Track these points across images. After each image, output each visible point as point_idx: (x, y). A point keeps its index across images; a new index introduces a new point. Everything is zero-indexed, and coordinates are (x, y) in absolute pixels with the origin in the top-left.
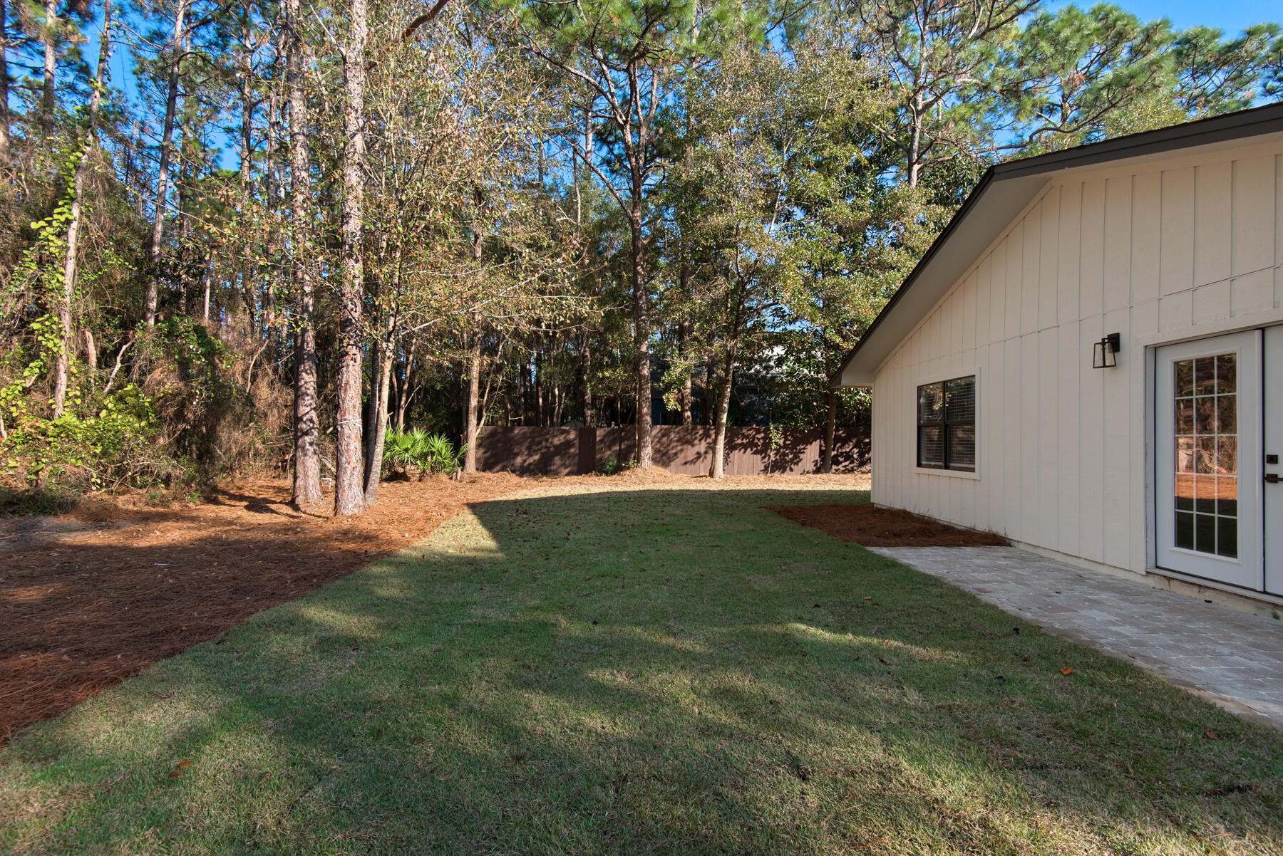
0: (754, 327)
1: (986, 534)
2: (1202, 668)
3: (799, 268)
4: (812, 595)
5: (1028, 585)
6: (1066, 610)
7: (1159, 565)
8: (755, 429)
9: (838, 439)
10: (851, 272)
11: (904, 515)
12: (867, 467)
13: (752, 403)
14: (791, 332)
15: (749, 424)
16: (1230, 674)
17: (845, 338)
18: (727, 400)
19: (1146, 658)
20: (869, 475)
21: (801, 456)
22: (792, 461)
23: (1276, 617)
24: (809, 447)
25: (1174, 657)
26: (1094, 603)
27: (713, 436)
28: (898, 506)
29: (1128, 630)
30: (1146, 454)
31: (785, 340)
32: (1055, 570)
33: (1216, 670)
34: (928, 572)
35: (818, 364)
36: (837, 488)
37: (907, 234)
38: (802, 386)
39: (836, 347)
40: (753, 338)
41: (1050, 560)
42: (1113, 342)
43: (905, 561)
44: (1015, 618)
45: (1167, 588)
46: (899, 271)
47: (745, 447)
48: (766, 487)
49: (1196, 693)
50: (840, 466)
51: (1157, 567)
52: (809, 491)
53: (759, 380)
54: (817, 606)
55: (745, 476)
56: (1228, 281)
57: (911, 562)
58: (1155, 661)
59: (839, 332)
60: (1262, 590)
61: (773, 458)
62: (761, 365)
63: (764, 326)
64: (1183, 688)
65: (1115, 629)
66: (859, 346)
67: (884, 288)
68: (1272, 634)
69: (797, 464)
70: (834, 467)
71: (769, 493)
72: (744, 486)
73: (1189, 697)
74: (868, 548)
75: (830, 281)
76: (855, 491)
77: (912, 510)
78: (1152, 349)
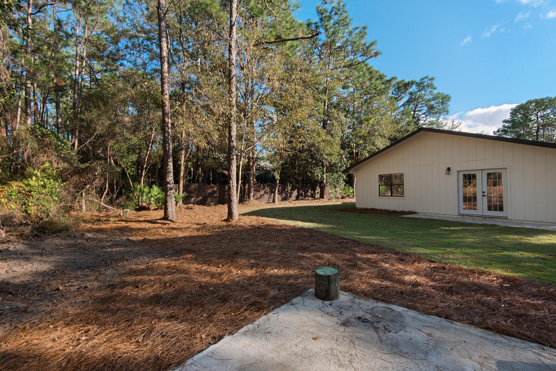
1: (409, 212)
7: (460, 213)
42: (449, 169)
56: (476, 161)
60: (482, 215)
70: (300, 198)
77: (376, 208)
78: (458, 171)
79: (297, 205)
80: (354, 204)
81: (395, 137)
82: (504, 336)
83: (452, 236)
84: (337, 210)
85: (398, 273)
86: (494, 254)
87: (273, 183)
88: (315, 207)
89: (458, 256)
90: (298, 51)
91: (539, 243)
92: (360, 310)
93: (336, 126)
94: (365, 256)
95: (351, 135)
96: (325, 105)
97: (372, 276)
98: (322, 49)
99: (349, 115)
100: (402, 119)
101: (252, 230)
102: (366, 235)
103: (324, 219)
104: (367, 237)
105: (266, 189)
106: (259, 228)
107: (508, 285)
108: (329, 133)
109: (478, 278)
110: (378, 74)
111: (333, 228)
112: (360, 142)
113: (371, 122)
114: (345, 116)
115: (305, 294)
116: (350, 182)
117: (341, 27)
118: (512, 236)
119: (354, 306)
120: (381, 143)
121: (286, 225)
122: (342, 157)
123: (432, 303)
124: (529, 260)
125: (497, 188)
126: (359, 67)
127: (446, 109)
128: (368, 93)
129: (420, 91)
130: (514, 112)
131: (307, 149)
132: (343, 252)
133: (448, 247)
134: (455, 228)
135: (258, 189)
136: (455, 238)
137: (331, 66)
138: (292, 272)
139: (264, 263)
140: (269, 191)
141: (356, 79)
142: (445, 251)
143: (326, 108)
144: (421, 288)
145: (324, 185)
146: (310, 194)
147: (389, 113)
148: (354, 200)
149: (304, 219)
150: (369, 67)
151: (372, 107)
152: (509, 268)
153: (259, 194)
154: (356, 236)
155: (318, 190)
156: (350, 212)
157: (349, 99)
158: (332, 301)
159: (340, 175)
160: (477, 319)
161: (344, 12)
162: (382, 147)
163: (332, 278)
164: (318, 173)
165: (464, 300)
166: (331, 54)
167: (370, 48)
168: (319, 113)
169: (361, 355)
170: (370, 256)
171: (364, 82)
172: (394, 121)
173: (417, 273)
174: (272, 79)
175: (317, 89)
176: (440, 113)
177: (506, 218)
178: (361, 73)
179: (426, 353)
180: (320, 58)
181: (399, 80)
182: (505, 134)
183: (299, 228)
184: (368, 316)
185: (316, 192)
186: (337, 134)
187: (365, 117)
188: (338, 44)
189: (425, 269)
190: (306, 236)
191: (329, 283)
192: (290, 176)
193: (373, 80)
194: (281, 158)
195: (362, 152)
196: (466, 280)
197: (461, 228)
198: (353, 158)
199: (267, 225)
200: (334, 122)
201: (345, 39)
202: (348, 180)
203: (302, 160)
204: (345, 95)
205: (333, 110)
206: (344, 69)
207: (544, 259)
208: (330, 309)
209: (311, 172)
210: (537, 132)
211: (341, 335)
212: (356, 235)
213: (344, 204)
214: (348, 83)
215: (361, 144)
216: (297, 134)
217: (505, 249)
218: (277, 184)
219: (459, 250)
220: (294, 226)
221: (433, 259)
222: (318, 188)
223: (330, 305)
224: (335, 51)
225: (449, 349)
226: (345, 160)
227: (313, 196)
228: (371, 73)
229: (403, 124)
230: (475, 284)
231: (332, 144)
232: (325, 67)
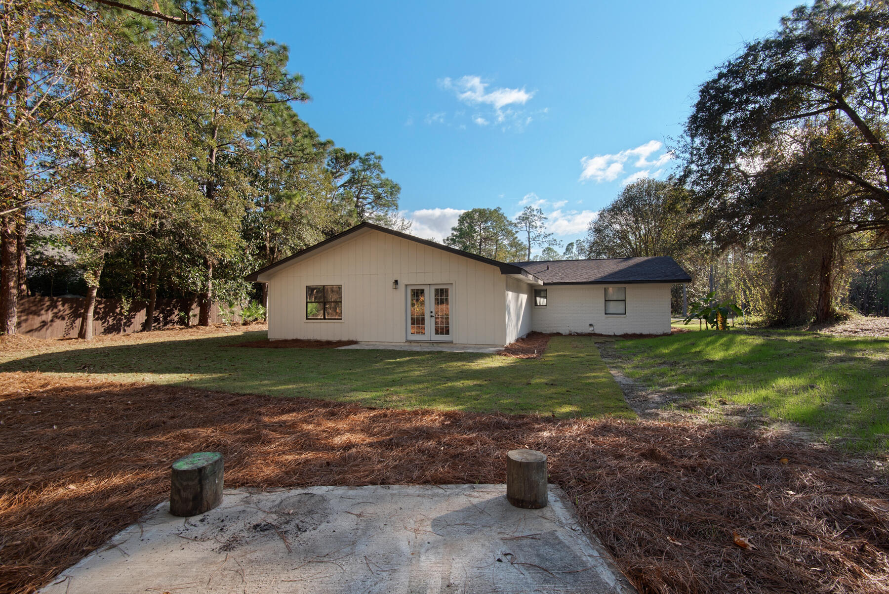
21: (133, 320)
22: (125, 324)
24: (138, 314)
28: (291, 337)
30: (405, 312)
51: (407, 340)
56: (424, 273)
60: (430, 340)
61: (111, 323)
69: (129, 326)
70: (152, 326)
77: (302, 338)
78: (406, 285)
79: (145, 341)
80: (265, 334)
81: (331, 231)
82: (441, 486)
83: (398, 370)
84: (233, 346)
85: (325, 435)
86: (439, 387)
87: (81, 295)
88: (188, 343)
89: (403, 396)
90: (154, 38)
91: (477, 368)
92: (260, 513)
93: (233, 198)
94: (276, 419)
95: (262, 217)
96: (211, 156)
97: (286, 448)
98: (206, 54)
99: (257, 183)
100: (342, 206)
101: (9, 405)
102: (281, 384)
103: (205, 365)
104: (283, 387)
105: (60, 307)
106: (29, 398)
107: (449, 422)
108: (219, 206)
109: (421, 420)
110: (306, 129)
111: (222, 379)
112: (278, 232)
113: (295, 201)
114: (252, 183)
115: (146, 517)
116: (259, 295)
117: (245, 31)
118: (455, 364)
119: (249, 509)
120: (311, 238)
121: (111, 385)
122: (245, 253)
123: (367, 468)
124: (469, 389)
125: (444, 306)
126: (277, 108)
127: (395, 202)
128: (291, 153)
129: (364, 170)
130: (462, 219)
131: (171, 232)
132: (237, 419)
133: (392, 386)
134: (401, 360)
135: (33, 308)
136: (401, 372)
137: (225, 91)
138: (118, 480)
139: (38, 478)
140: (67, 312)
141: (270, 125)
142: (389, 392)
143: (214, 161)
144: (354, 450)
145: (209, 301)
146: (176, 319)
147: (324, 193)
148: (265, 327)
149: (160, 367)
150: (292, 113)
151: (297, 178)
152: (451, 402)
153: (36, 321)
154: (265, 388)
155: (195, 310)
156: (257, 347)
157: (258, 155)
158: (206, 514)
159: (241, 285)
160: (416, 474)
161: (249, 8)
162: (312, 242)
163: (208, 471)
164: (195, 278)
165: (405, 453)
166: (224, 68)
167: (294, 84)
168: (199, 168)
169: (254, 589)
170: (284, 417)
171: (284, 135)
172: (330, 206)
173: (351, 430)
174: (80, 73)
175: (193, 121)
176: (389, 207)
177: (451, 342)
178: (279, 118)
179: (354, 543)
180: (202, 69)
181: (337, 146)
182: (454, 243)
183: (145, 388)
184: (272, 519)
185: (191, 313)
186: (235, 212)
187: (285, 191)
188: (238, 57)
189: (363, 421)
190: (160, 400)
191: (200, 482)
192: (129, 282)
193: (299, 137)
194: (105, 243)
195: (280, 248)
196: (408, 425)
197: (408, 358)
198: (265, 257)
199: (56, 390)
200: (230, 189)
201: (251, 54)
202: (256, 293)
203: (159, 252)
204: (252, 148)
205: (228, 168)
206: (249, 102)
207: (480, 386)
208: (201, 529)
209: (179, 276)
210: (480, 245)
211: (218, 570)
212: (264, 385)
213: (247, 335)
214: (257, 128)
215: (279, 235)
216: (145, 199)
217: (449, 379)
218: (91, 298)
219: (404, 387)
220: (132, 385)
221: (373, 406)
222: (194, 306)
223: (202, 521)
224: (233, 66)
225: (382, 526)
226: (250, 258)
227: (184, 323)
228: (295, 123)
229: (344, 213)
230: (417, 429)
231: (224, 228)
232: (213, 87)
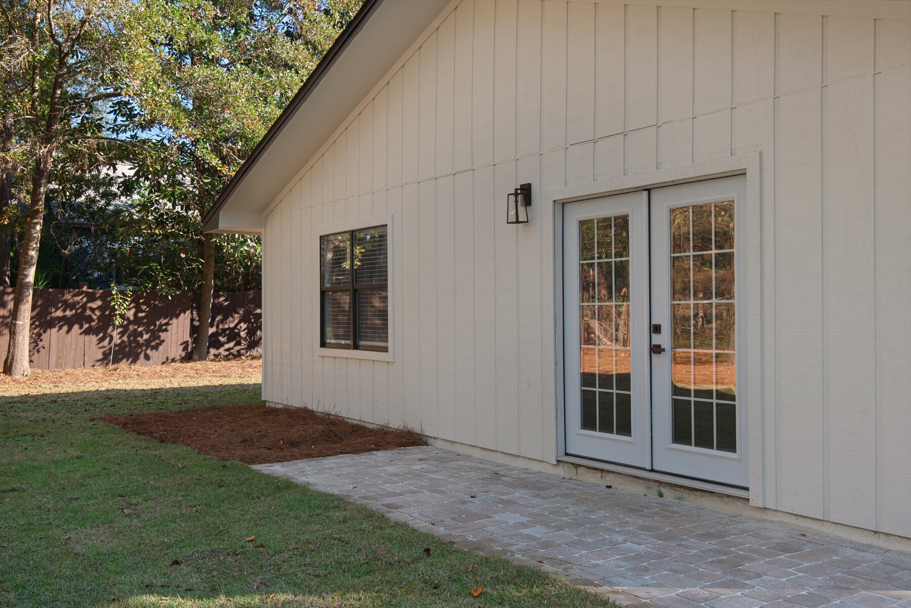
0: (82, 129)
1: (402, 432)
2: (600, 562)
3: (153, 43)
4: (170, 546)
5: (443, 492)
6: (480, 517)
7: (568, 452)
8: (87, 294)
9: (217, 309)
10: (233, 63)
11: (304, 415)
12: (258, 351)
13: (83, 251)
14: (144, 142)
15: (76, 285)
16: (622, 563)
17: (224, 159)
18: (35, 245)
19: (552, 560)
20: (260, 362)
21: (163, 335)
22: (148, 343)
23: (661, 495)
24: (174, 321)
25: (579, 553)
26: (508, 504)
27: (11, 305)
28: (296, 402)
29: (537, 531)
30: (555, 325)
31: (135, 154)
32: (472, 469)
33: (612, 561)
34: (330, 490)
35: (184, 196)
36: (216, 382)
37: (306, 23)
38: (163, 228)
39: (213, 172)
40: (81, 146)
41: (467, 458)
42: (525, 194)
43: (301, 479)
44: (429, 537)
45: (574, 477)
46: (297, 72)
47: (69, 323)
48: (105, 386)
49: (592, 590)
50: (221, 350)
51: (567, 454)
52: (174, 389)
53: (93, 214)
54: (176, 562)
55: (70, 370)
56: (622, 136)
57: (311, 480)
58: (562, 562)
59: (216, 150)
60: (650, 468)
61: (117, 340)
62: (96, 190)
63: (99, 127)
64: (582, 587)
65: (526, 531)
66: (242, 172)
67: (277, 93)
68: (656, 513)
69: (156, 348)
70: (213, 351)
71: (109, 396)
72: (67, 387)
73: (588, 595)
74: (254, 467)
75: (201, 72)
76: (241, 385)
77: (315, 406)
78: (560, 205)
